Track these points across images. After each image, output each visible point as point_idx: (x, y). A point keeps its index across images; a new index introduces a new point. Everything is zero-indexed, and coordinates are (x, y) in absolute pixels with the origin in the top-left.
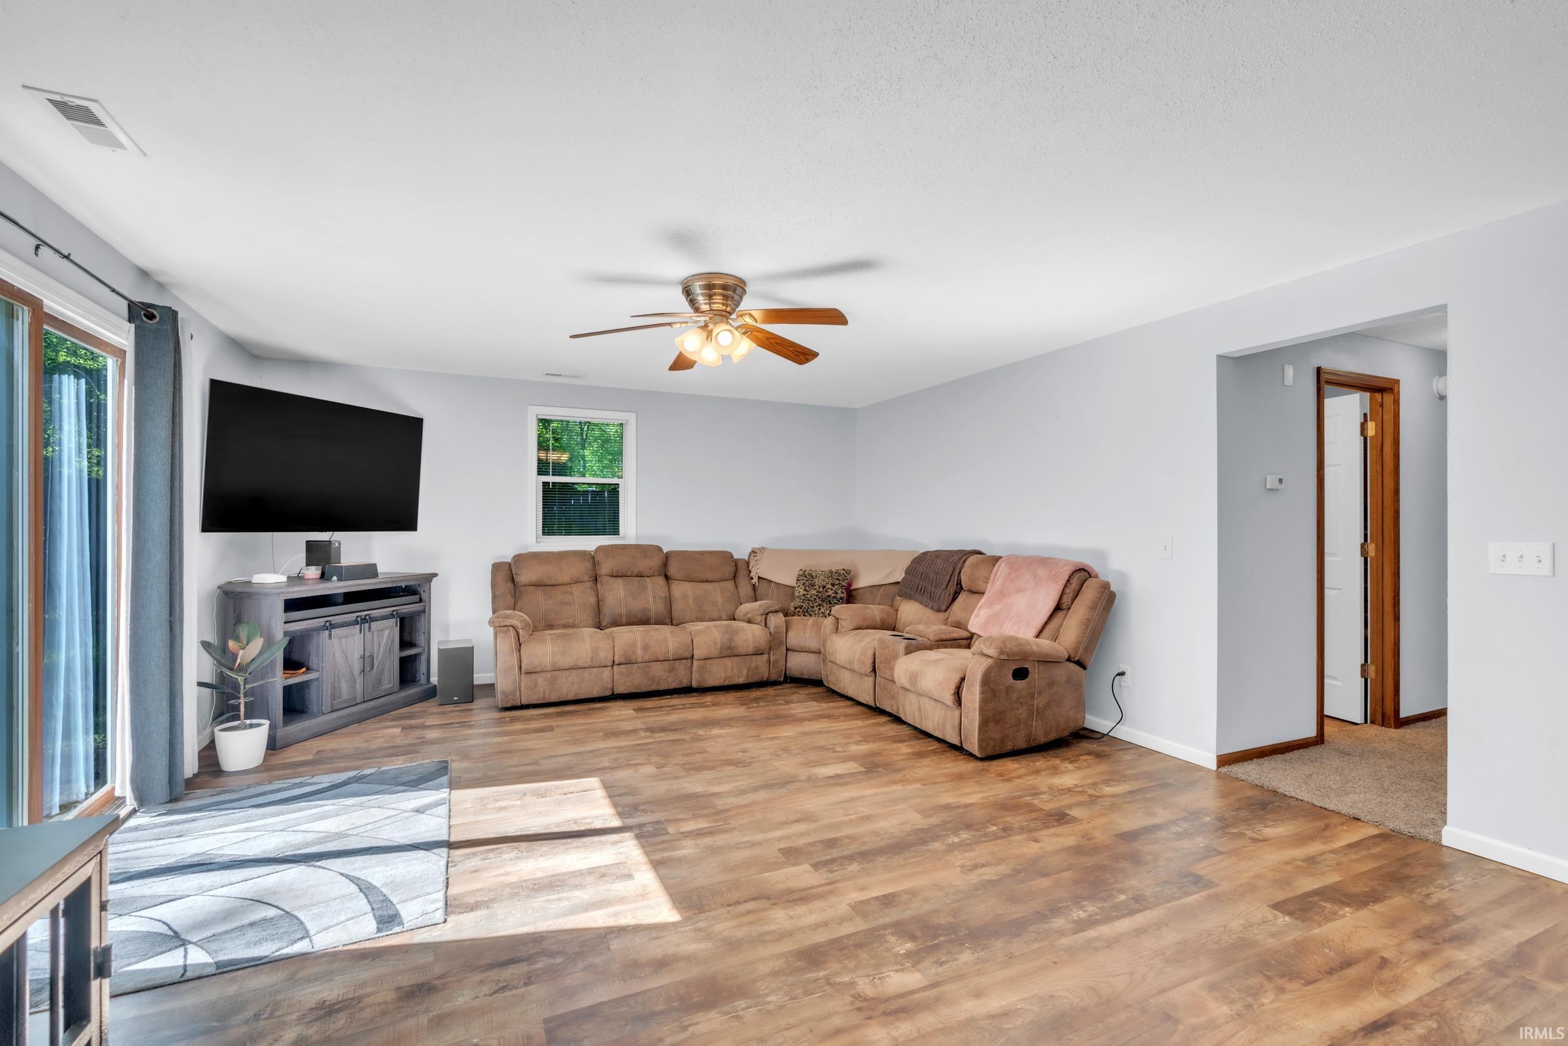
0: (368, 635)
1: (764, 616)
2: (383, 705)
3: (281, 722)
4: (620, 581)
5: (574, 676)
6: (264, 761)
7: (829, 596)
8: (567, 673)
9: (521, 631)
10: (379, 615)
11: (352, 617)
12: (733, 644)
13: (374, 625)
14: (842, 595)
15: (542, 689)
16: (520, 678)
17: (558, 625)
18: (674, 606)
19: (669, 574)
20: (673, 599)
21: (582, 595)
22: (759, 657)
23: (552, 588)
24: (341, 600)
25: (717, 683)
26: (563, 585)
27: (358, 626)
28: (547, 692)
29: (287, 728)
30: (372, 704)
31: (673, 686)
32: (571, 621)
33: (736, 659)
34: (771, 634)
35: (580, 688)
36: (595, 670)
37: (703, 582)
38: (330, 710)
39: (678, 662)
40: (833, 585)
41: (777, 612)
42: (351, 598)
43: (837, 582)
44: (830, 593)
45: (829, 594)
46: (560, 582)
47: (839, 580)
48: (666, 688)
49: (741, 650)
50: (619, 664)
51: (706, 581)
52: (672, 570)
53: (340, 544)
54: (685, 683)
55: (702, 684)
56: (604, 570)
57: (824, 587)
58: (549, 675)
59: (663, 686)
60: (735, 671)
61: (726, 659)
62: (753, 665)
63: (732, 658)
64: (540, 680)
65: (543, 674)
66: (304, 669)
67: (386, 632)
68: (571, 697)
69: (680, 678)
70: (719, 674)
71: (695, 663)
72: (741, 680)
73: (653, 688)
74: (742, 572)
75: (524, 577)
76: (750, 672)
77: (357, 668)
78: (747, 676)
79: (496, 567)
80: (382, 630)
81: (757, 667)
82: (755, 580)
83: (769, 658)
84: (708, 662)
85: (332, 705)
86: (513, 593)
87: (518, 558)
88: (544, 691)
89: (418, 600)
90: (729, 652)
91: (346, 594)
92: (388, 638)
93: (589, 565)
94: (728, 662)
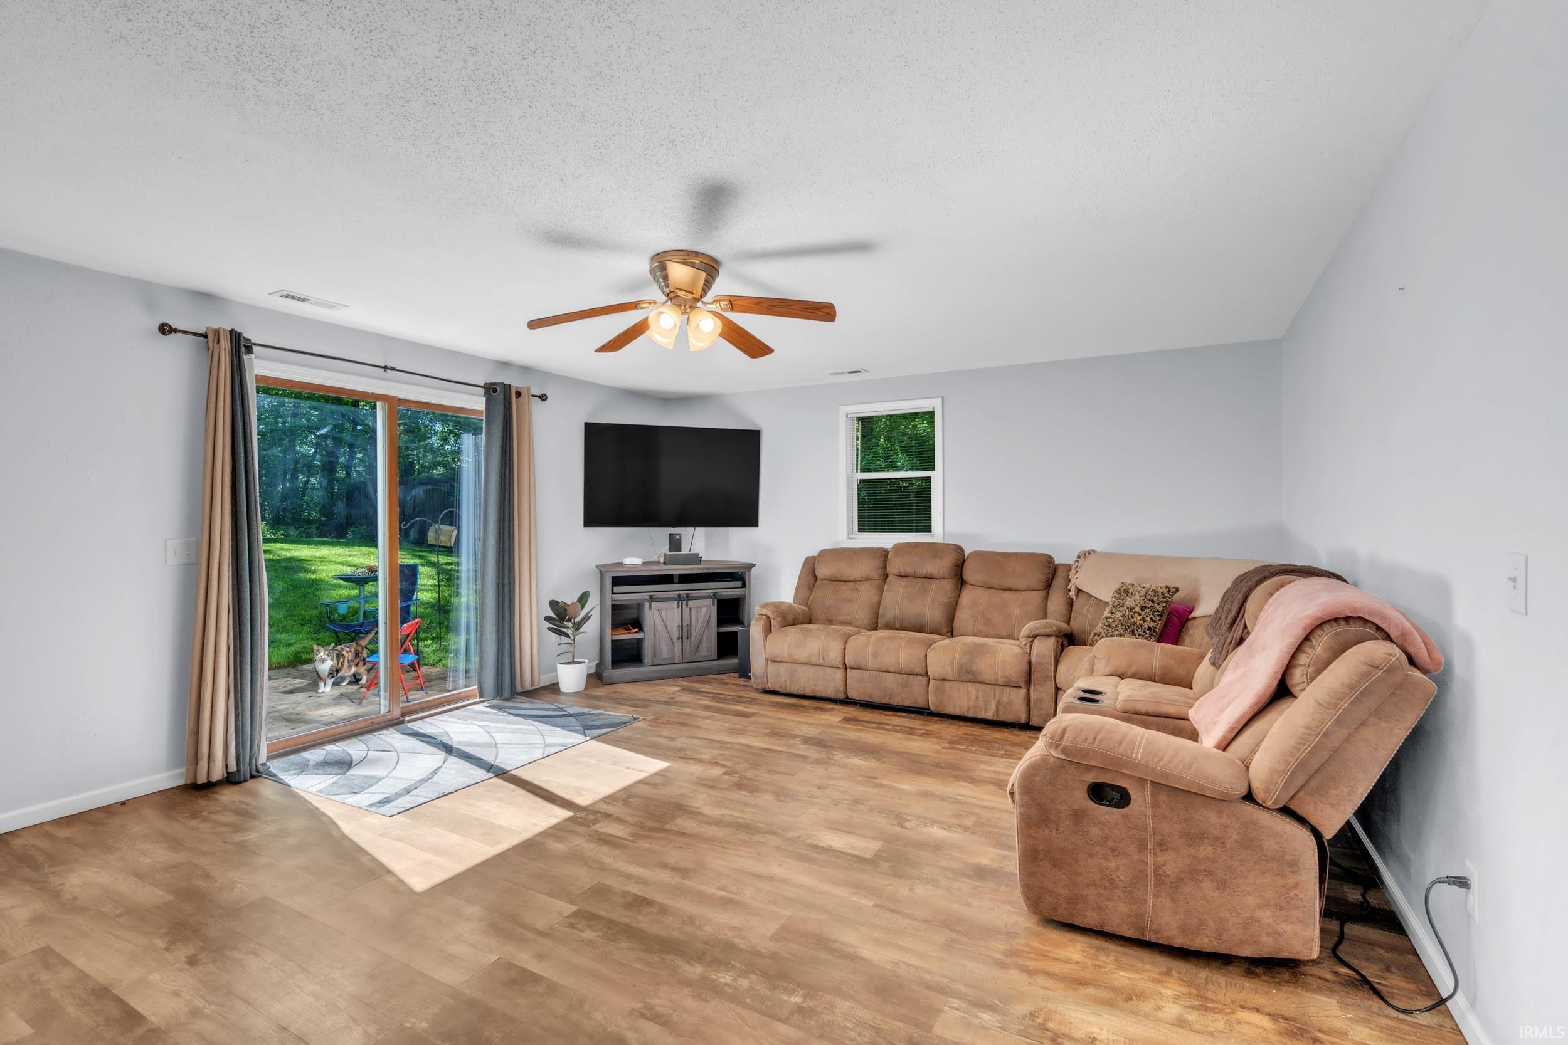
0: (686, 610)
1: (1030, 640)
2: (697, 668)
3: (610, 667)
4: (904, 581)
5: (810, 671)
6: (586, 689)
7: (1134, 624)
8: (804, 667)
9: (772, 621)
10: (699, 595)
11: (674, 594)
12: (974, 668)
13: (691, 603)
14: (1152, 624)
15: (783, 679)
16: (767, 665)
17: (837, 620)
18: (958, 614)
19: (965, 577)
20: (958, 607)
21: (867, 594)
22: (1014, 691)
23: (844, 583)
24: (676, 580)
25: (958, 712)
26: (854, 581)
27: (676, 602)
28: (788, 685)
29: (613, 671)
30: (687, 666)
31: (907, 703)
32: (848, 618)
33: (983, 686)
34: (1030, 663)
35: (815, 685)
36: (829, 670)
37: (1004, 589)
38: (650, 663)
39: (912, 676)
40: (1143, 608)
41: (1048, 636)
42: (685, 578)
43: (1151, 604)
44: (1137, 619)
45: (1134, 620)
46: (852, 578)
47: (1153, 601)
48: (900, 704)
49: (988, 676)
50: (852, 668)
51: (1010, 589)
52: (969, 574)
53: (680, 537)
54: (921, 703)
55: (940, 709)
56: (892, 569)
57: (1131, 610)
58: (789, 666)
59: (897, 701)
60: (981, 702)
61: (969, 684)
62: (1005, 699)
63: (977, 685)
64: (782, 668)
65: (785, 665)
66: (637, 630)
67: (704, 610)
68: (808, 692)
69: (913, 695)
70: (962, 699)
71: (931, 682)
72: (989, 715)
73: (885, 701)
74: (1058, 582)
75: (822, 571)
76: (1001, 708)
77: (675, 636)
78: (997, 711)
79: (808, 560)
80: (700, 607)
81: (1010, 703)
82: (1072, 594)
83: (1028, 694)
84: (947, 684)
85: (653, 661)
86: (811, 586)
87: (823, 553)
88: (785, 681)
89: (740, 586)
90: (968, 676)
91: (680, 575)
92: (706, 614)
93: (878, 563)
94: (972, 688)
